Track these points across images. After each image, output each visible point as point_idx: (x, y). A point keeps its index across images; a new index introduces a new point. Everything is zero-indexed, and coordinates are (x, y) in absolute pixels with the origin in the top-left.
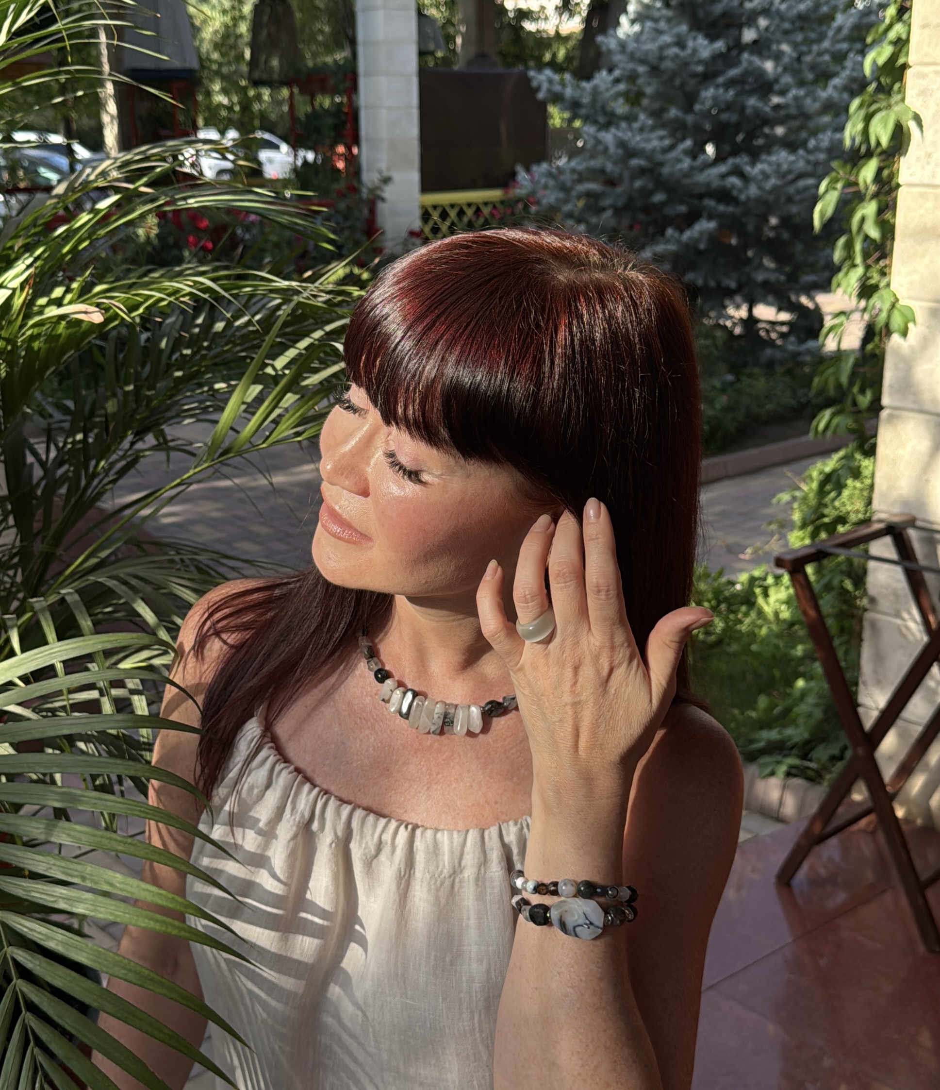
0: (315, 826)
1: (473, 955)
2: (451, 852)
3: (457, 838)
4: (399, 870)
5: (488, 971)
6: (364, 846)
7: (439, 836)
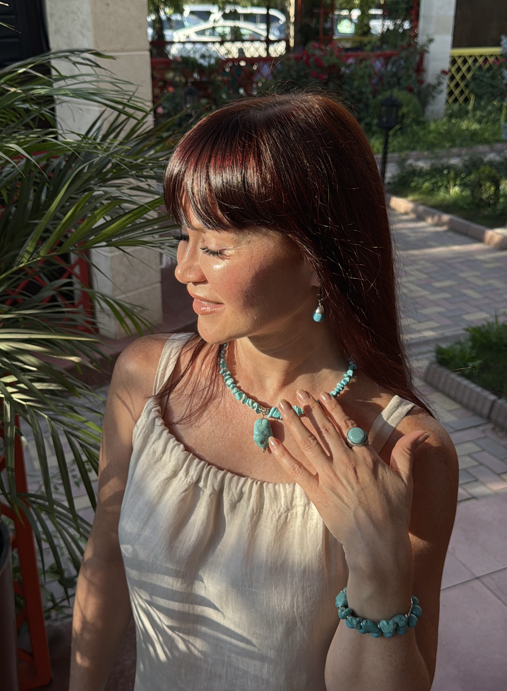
4: (253, 510)
6: (230, 495)
7: (277, 487)
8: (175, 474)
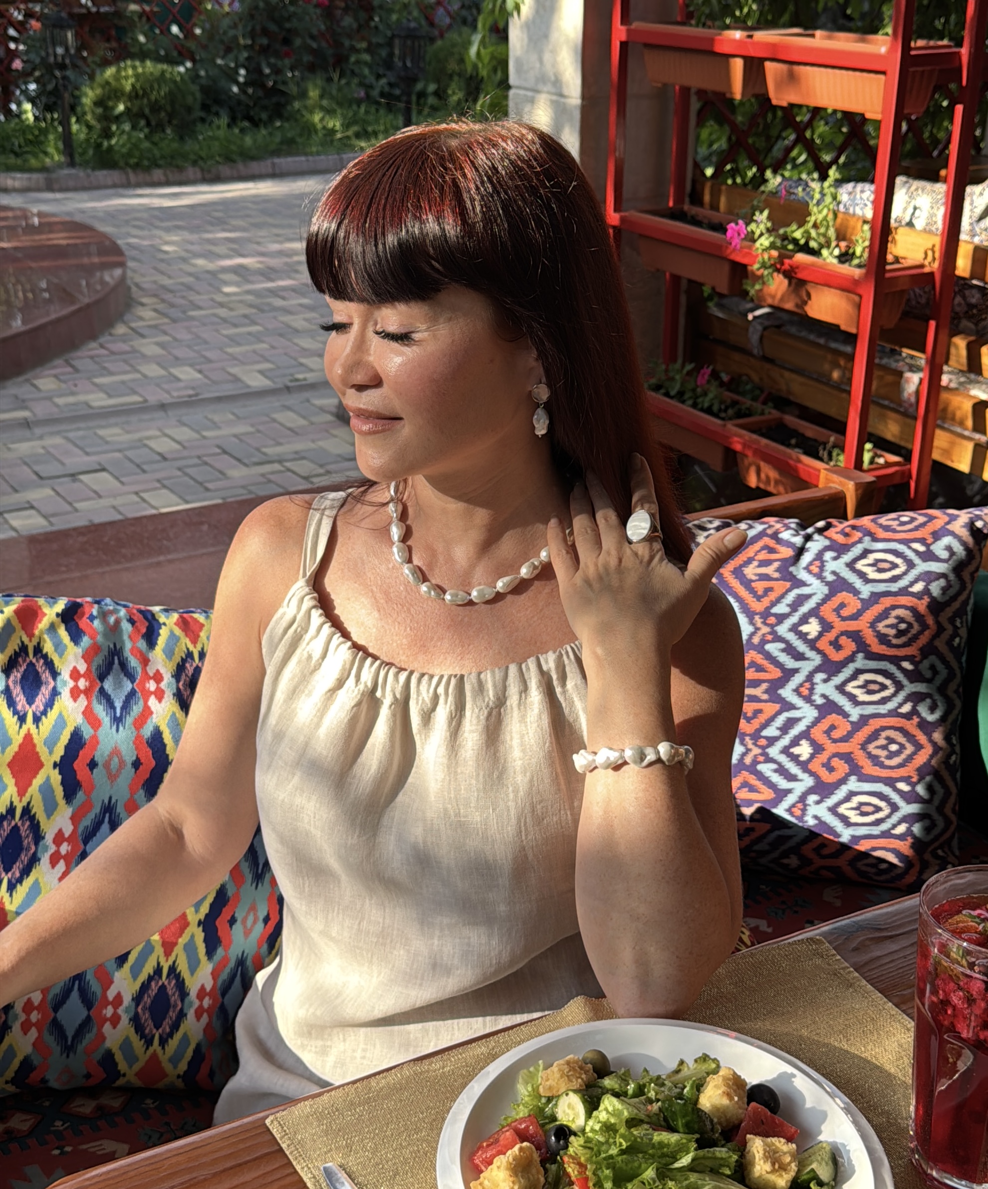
0: (379, 694)
1: (518, 768)
2: (495, 686)
3: (499, 675)
4: (451, 712)
5: (531, 781)
6: (420, 702)
7: (482, 676)
8: (340, 684)
